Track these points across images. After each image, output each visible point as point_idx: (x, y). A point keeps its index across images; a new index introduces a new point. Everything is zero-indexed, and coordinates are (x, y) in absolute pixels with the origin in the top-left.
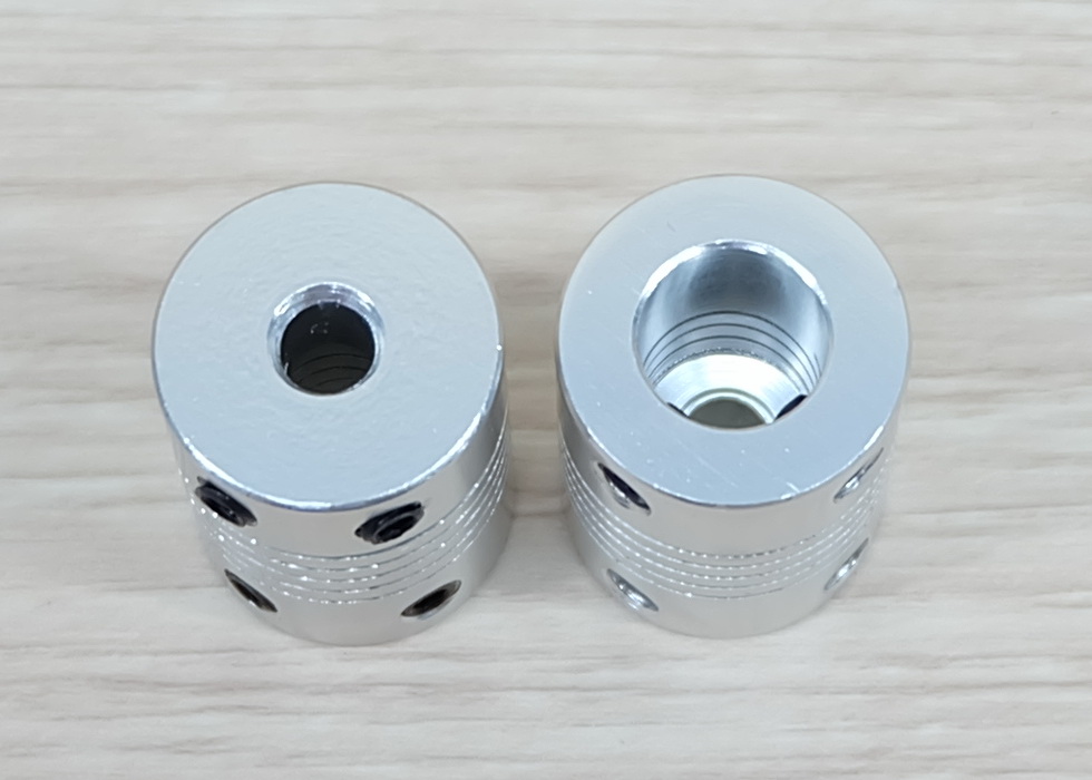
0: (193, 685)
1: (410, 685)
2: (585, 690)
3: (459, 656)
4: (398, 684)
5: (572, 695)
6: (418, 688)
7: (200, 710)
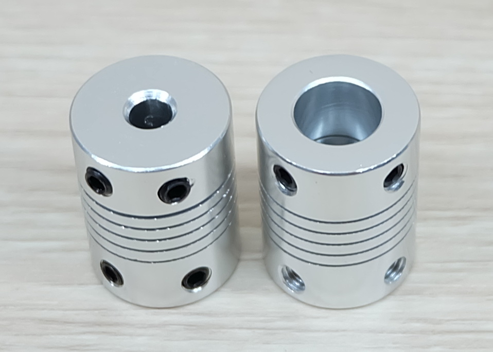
0: (81, 323)
1: (185, 325)
2: (269, 329)
3: (209, 314)
4: (180, 325)
5: (262, 331)
6: (189, 326)
7: (84, 333)
